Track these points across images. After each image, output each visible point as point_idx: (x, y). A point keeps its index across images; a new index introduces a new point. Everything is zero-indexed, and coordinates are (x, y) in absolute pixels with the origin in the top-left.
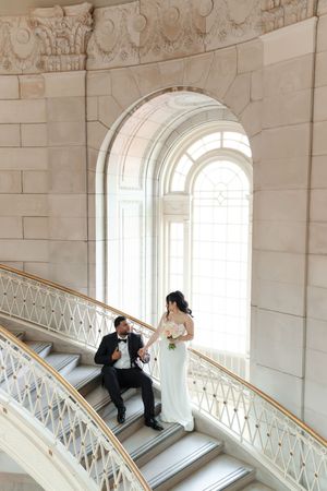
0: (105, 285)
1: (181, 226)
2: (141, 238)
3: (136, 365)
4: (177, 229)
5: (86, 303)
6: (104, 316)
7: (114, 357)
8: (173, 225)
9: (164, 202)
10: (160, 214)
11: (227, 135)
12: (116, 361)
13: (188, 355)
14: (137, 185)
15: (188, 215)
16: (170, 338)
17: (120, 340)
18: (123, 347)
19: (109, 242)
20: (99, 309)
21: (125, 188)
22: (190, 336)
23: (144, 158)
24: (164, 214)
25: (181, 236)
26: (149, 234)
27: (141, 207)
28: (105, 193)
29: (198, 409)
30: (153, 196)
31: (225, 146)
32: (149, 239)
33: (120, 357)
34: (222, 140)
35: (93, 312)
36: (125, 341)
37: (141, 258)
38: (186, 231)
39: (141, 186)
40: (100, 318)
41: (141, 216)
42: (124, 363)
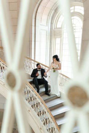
0: (35, 55)
1: (59, 39)
2: (47, 42)
3: (43, 78)
4: (58, 40)
5: (29, 60)
6: (34, 64)
7: (36, 75)
8: (57, 39)
9: (54, 31)
10: (53, 35)
11: (76, 7)
12: (37, 76)
13: (59, 75)
14: (46, 25)
15: (62, 35)
16: (53, 68)
17: (38, 70)
18: (39, 73)
19: (36, 42)
20: (33, 62)
21: (42, 25)
22: (60, 69)
23: (48, 15)
24: (54, 35)
25: (59, 43)
26: (49, 41)
27: (47, 32)
28: (35, 26)
29: (61, 91)
30: (51, 29)
31: (75, 11)
32: (49, 43)
33: (38, 75)
34: (74, 9)
35: (31, 63)
36: (40, 71)
37: (46, 49)
38: (61, 40)
39: (47, 25)
40: (33, 65)
41: (47, 35)
42: (39, 77)
